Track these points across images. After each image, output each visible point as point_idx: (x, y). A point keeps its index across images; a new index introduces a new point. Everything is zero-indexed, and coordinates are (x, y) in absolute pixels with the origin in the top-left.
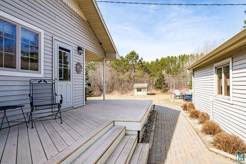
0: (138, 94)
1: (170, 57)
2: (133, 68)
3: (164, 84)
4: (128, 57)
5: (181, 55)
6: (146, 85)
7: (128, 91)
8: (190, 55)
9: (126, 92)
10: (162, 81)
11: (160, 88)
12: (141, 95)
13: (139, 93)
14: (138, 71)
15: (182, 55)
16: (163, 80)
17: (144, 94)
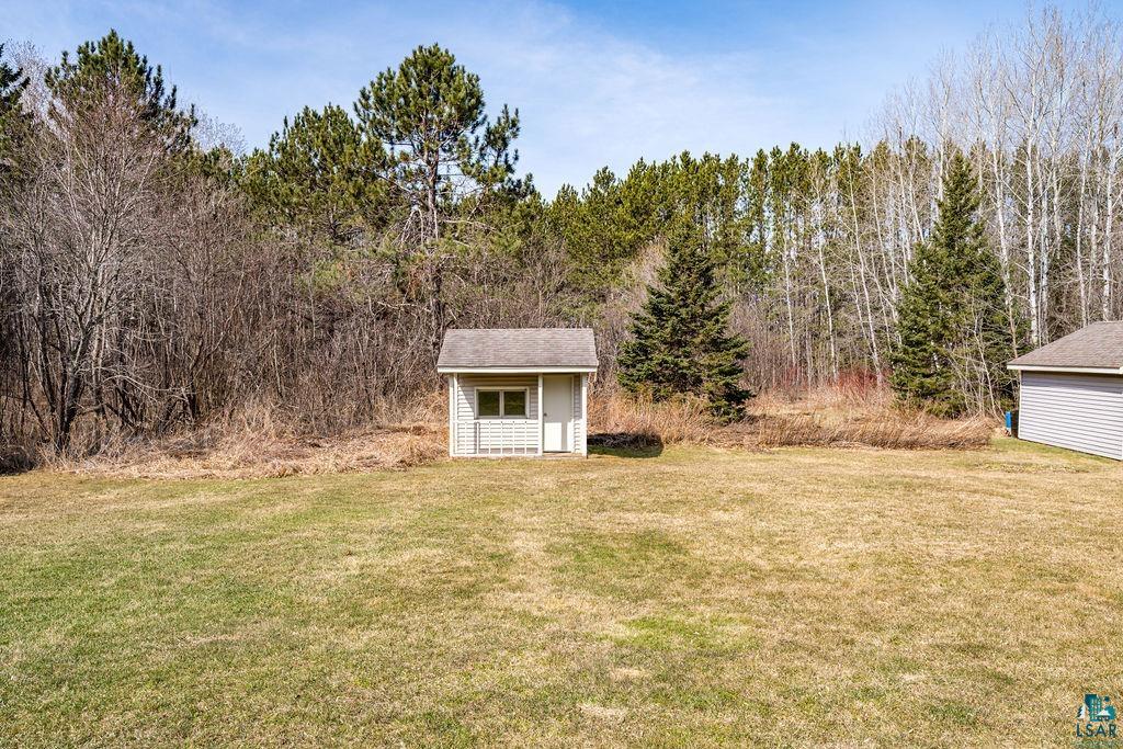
0: (486, 442)
1: (697, 156)
2: (430, 203)
3: (716, 345)
4: (382, 97)
5: (767, 152)
6: (576, 346)
7: (382, 404)
8: (830, 154)
9: (364, 413)
10: (694, 317)
11: (683, 381)
12: (525, 463)
13: (503, 432)
14: (479, 224)
15: (776, 153)
16: (702, 306)
17: (554, 443)
